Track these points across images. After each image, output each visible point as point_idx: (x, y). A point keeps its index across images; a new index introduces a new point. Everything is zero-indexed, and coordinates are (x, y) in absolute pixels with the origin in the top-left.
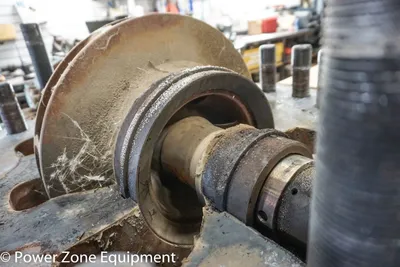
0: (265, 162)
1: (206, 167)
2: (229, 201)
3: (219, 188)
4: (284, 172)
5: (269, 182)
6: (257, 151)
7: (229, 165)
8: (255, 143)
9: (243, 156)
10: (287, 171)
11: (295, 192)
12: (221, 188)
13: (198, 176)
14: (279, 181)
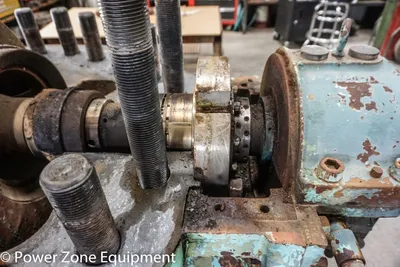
0: (80, 109)
1: (34, 129)
2: (65, 143)
3: (54, 139)
4: (94, 112)
5: (87, 120)
6: (71, 105)
7: (55, 121)
8: (66, 100)
9: (62, 111)
10: (96, 110)
11: (105, 121)
12: (56, 138)
13: (30, 139)
14: (93, 118)
